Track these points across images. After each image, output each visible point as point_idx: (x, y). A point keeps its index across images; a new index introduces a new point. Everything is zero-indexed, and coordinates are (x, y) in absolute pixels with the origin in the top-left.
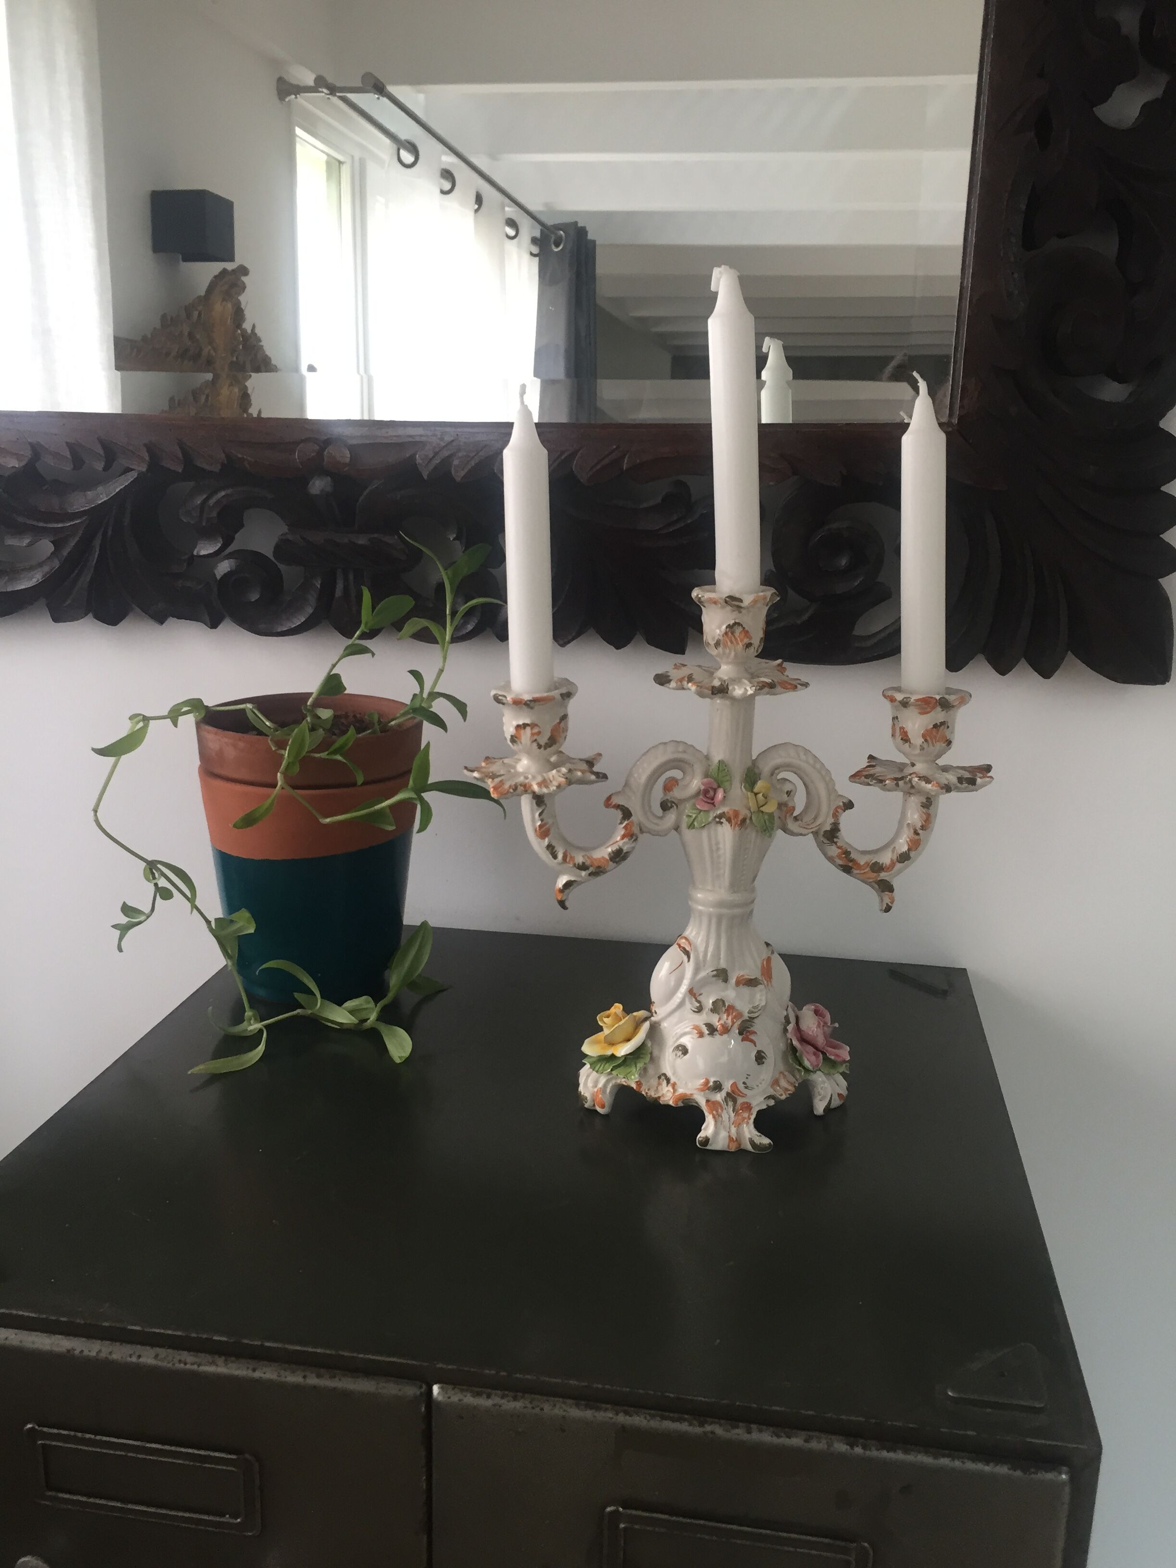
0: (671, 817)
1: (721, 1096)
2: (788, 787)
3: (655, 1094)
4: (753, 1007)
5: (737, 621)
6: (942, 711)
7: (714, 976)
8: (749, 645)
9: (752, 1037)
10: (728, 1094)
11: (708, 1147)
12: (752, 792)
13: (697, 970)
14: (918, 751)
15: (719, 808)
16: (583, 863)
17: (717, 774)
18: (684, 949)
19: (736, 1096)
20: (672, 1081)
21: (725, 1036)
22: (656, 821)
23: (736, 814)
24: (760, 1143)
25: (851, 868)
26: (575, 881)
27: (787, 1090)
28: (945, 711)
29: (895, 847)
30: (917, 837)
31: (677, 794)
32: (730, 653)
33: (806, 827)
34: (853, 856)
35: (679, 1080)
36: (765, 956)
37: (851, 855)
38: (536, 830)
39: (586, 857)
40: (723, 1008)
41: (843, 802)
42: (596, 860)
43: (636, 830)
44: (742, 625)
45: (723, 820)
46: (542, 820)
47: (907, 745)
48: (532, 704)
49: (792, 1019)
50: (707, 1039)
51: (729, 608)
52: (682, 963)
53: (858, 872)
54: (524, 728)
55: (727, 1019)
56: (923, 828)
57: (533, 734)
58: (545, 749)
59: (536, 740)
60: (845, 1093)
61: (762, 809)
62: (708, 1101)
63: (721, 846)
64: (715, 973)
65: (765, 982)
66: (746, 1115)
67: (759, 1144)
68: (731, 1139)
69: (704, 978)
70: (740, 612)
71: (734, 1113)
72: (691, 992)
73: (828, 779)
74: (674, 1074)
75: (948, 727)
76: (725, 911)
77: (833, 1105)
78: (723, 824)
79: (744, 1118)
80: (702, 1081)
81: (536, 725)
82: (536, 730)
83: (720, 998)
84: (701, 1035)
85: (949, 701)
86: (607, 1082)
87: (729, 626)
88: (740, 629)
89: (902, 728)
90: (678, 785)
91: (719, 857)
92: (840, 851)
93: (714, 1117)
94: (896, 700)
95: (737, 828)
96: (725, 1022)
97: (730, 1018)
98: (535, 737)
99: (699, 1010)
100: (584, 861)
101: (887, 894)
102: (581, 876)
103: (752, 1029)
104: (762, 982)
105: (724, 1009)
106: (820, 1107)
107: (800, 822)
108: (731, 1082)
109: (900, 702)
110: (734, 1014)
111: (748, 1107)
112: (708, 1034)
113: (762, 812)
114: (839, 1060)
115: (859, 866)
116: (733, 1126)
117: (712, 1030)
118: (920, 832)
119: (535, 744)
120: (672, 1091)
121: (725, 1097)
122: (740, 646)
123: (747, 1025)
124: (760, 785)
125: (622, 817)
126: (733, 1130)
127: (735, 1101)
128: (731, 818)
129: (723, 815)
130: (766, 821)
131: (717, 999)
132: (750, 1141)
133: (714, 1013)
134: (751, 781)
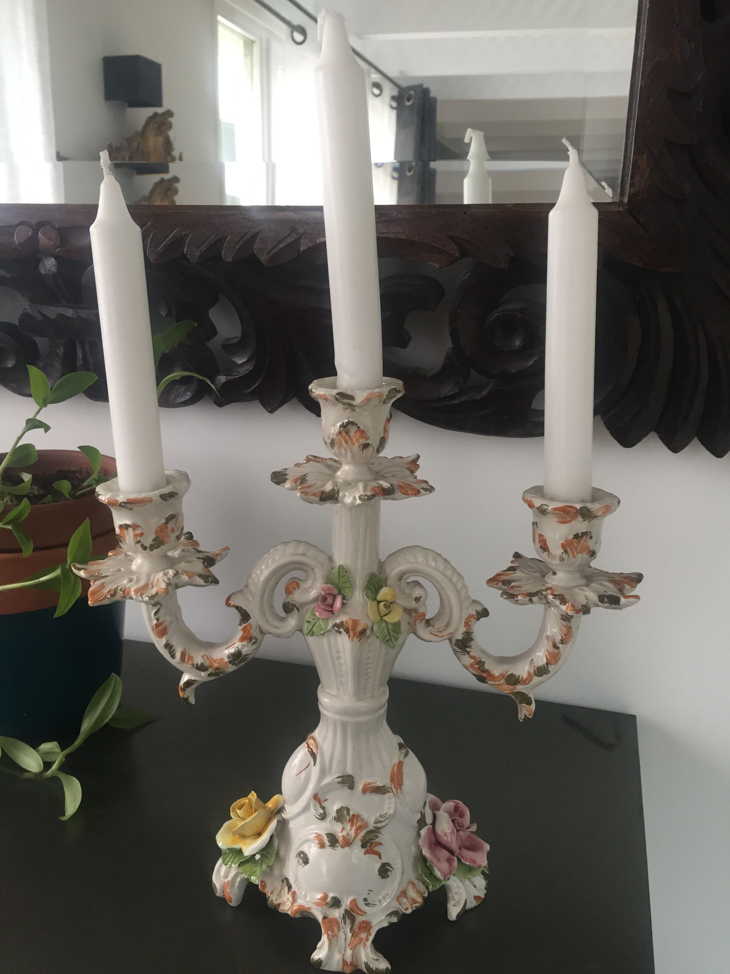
0: (292, 622)
1: (339, 913)
2: (417, 592)
3: (276, 900)
4: (380, 816)
5: (351, 420)
6: (584, 521)
7: (339, 783)
8: (366, 446)
9: (377, 849)
10: (346, 911)
11: (322, 968)
12: (375, 599)
13: (323, 773)
14: (557, 562)
15: (338, 616)
16: (202, 664)
17: (337, 580)
18: (312, 749)
19: (354, 914)
20: (293, 890)
21: (347, 849)
22: (277, 624)
23: (355, 623)
24: (376, 968)
25: (485, 678)
26: (194, 680)
27: (414, 901)
28: (587, 521)
29: (533, 660)
30: (556, 651)
31: (298, 597)
32: (346, 454)
33: (437, 634)
34: (487, 666)
35: (299, 889)
36: (396, 761)
37: (485, 666)
38: (153, 629)
39: (205, 658)
41: (476, 611)
42: (215, 661)
43: (254, 633)
44: (356, 425)
45: (342, 630)
46: (157, 619)
47: (546, 554)
48: (128, 505)
49: (429, 819)
50: (328, 850)
51: (341, 406)
52: (308, 765)
53: (493, 683)
54: (127, 529)
55: (351, 830)
56: (562, 641)
57: (136, 536)
58: (152, 550)
59: (139, 542)
60: (482, 893)
61: (384, 618)
62: (325, 918)
63: (341, 655)
64: (340, 779)
65: (394, 790)
66: (363, 935)
67: (374, 969)
68: (344, 962)
69: (329, 784)
70: (354, 410)
71: (351, 933)
72: (316, 797)
73: (459, 585)
74: (296, 881)
75: (591, 538)
76: (347, 719)
77: (468, 906)
78: (342, 634)
79: (361, 939)
80: (319, 896)
81: (139, 526)
82: (138, 531)
83: (345, 806)
84: (322, 846)
85: (592, 510)
86: (236, 875)
87: (342, 426)
88: (355, 428)
89: (541, 536)
90: (298, 588)
91: (341, 665)
92: (473, 661)
93: (329, 939)
94: (534, 506)
95: (355, 639)
96: (348, 834)
97: (354, 828)
98: (139, 539)
99: (323, 817)
100: (203, 662)
101: (525, 706)
102: (201, 676)
103: (377, 840)
104: (391, 790)
105: (348, 818)
106: (454, 912)
107: (431, 628)
108: (350, 899)
109: (536, 508)
110: (358, 824)
111: (366, 926)
112: (329, 846)
113: (386, 622)
114: (474, 866)
115: (493, 677)
116: (349, 948)
117: (333, 840)
118: (560, 645)
119: (139, 546)
120: (291, 899)
121: (343, 914)
122: (356, 448)
123: (371, 837)
124: (384, 593)
125: (241, 619)
126: (349, 952)
127: (353, 920)
128: (349, 629)
129: (341, 625)
130: (391, 631)
131: (342, 807)
132: (366, 965)
133: (337, 822)
134: (375, 588)
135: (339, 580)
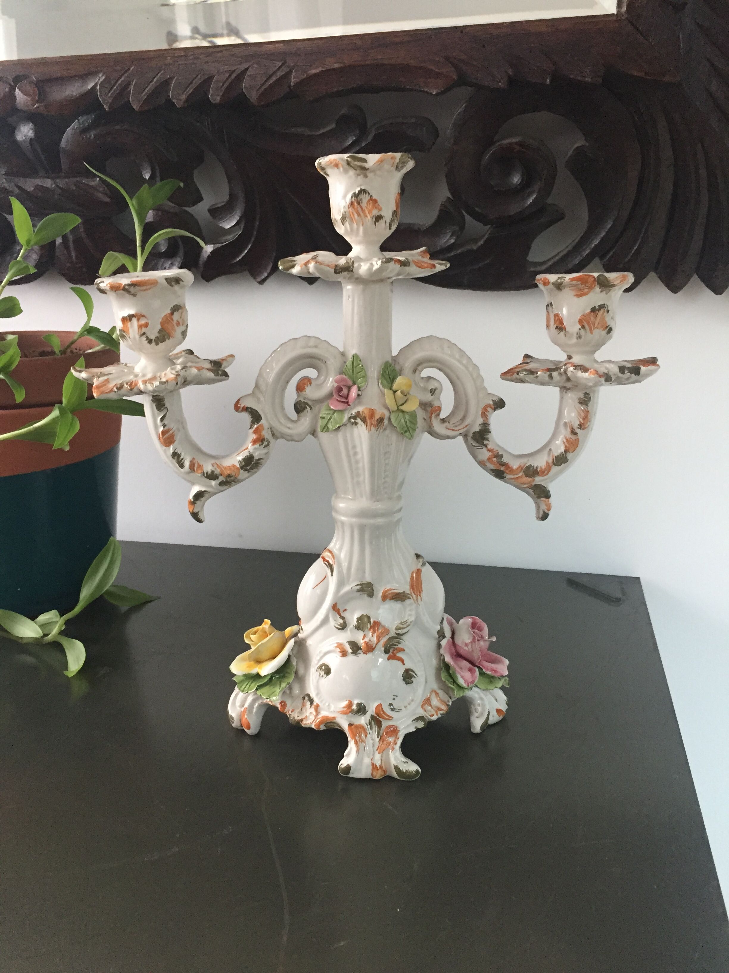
0: (306, 421)
1: (365, 719)
2: (433, 385)
3: (298, 717)
4: (401, 623)
5: (363, 188)
6: (601, 292)
7: (358, 591)
8: (378, 218)
9: (400, 655)
10: (372, 717)
11: (351, 775)
12: (391, 389)
13: (341, 584)
14: (574, 340)
15: (354, 408)
16: (212, 472)
17: (351, 371)
18: (328, 562)
19: (381, 719)
20: (315, 704)
21: (370, 655)
22: (290, 425)
23: (372, 413)
24: (406, 771)
25: (503, 472)
26: (205, 491)
27: (439, 709)
28: (604, 292)
29: (550, 450)
30: (574, 437)
31: (311, 393)
32: (358, 229)
33: (454, 428)
34: (505, 459)
35: (321, 702)
36: (414, 569)
37: (503, 459)
38: (159, 438)
39: (216, 466)
40: (368, 624)
41: (493, 400)
42: (225, 468)
43: (266, 434)
44: (369, 193)
45: (358, 420)
46: (164, 426)
47: (562, 333)
48: (132, 289)
49: (448, 634)
50: (351, 658)
51: (352, 172)
52: (326, 576)
53: (511, 476)
54: (130, 320)
55: (372, 637)
56: (581, 426)
57: (140, 327)
58: (157, 344)
59: (144, 334)
60: (504, 707)
61: (401, 408)
62: (350, 725)
63: (358, 449)
64: (359, 587)
65: (415, 596)
66: (391, 740)
67: (404, 771)
68: (374, 767)
69: (347, 593)
70: (366, 176)
71: (378, 738)
72: (334, 607)
73: (475, 375)
74: (317, 694)
75: (608, 311)
76: (365, 521)
77: (492, 720)
78: (358, 425)
79: (390, 743)
80: (346, 703)
81: (143, 316)
82: (143, 322)
83: (365, 614)
84: (344, 654)
85: (609, 279)
86: (254, 701)
87: (354, 196)
88: (367, 197)
89: (556, 315)
90: (310, 384)
91: (357, 462)
92: (490, 454)
93: (356, 743)
94: (549, 282)
95: (373, 429)
96: (370, 640)
97: (376, 635)
98: (144, 330)
99: (343, 627)
100: (213, 470)
101: (543, 501)
102: (211, 486)
103: (400, 646)
104: (410, 596)
105: (369, 626)
106: (477, 724)
107: (446, 424)
108: (376, 704)
109: (553, 284)
110: (380, 631)
111: (394, 731)
112: (352, 653)
113: (403, 412)
114: (496, 675)
115: (512, 471)
116: (377, 752)
117: (355, 648)
118: (578, 431)
119: (144, 338)
120: (314, 713)
121: (369, 720)
122: (369, 219)
123: (393, 642)
124: (400, 381)
125: (252, 421)
126: (378, 757)
127: (379, 724)
128: (366, 418)
129: (358, 415)
130: (408, 422)
131: (362, 615)
132: (396, 767)
133: (358, 630)
134: (390, 378)
135: (353, 370)
